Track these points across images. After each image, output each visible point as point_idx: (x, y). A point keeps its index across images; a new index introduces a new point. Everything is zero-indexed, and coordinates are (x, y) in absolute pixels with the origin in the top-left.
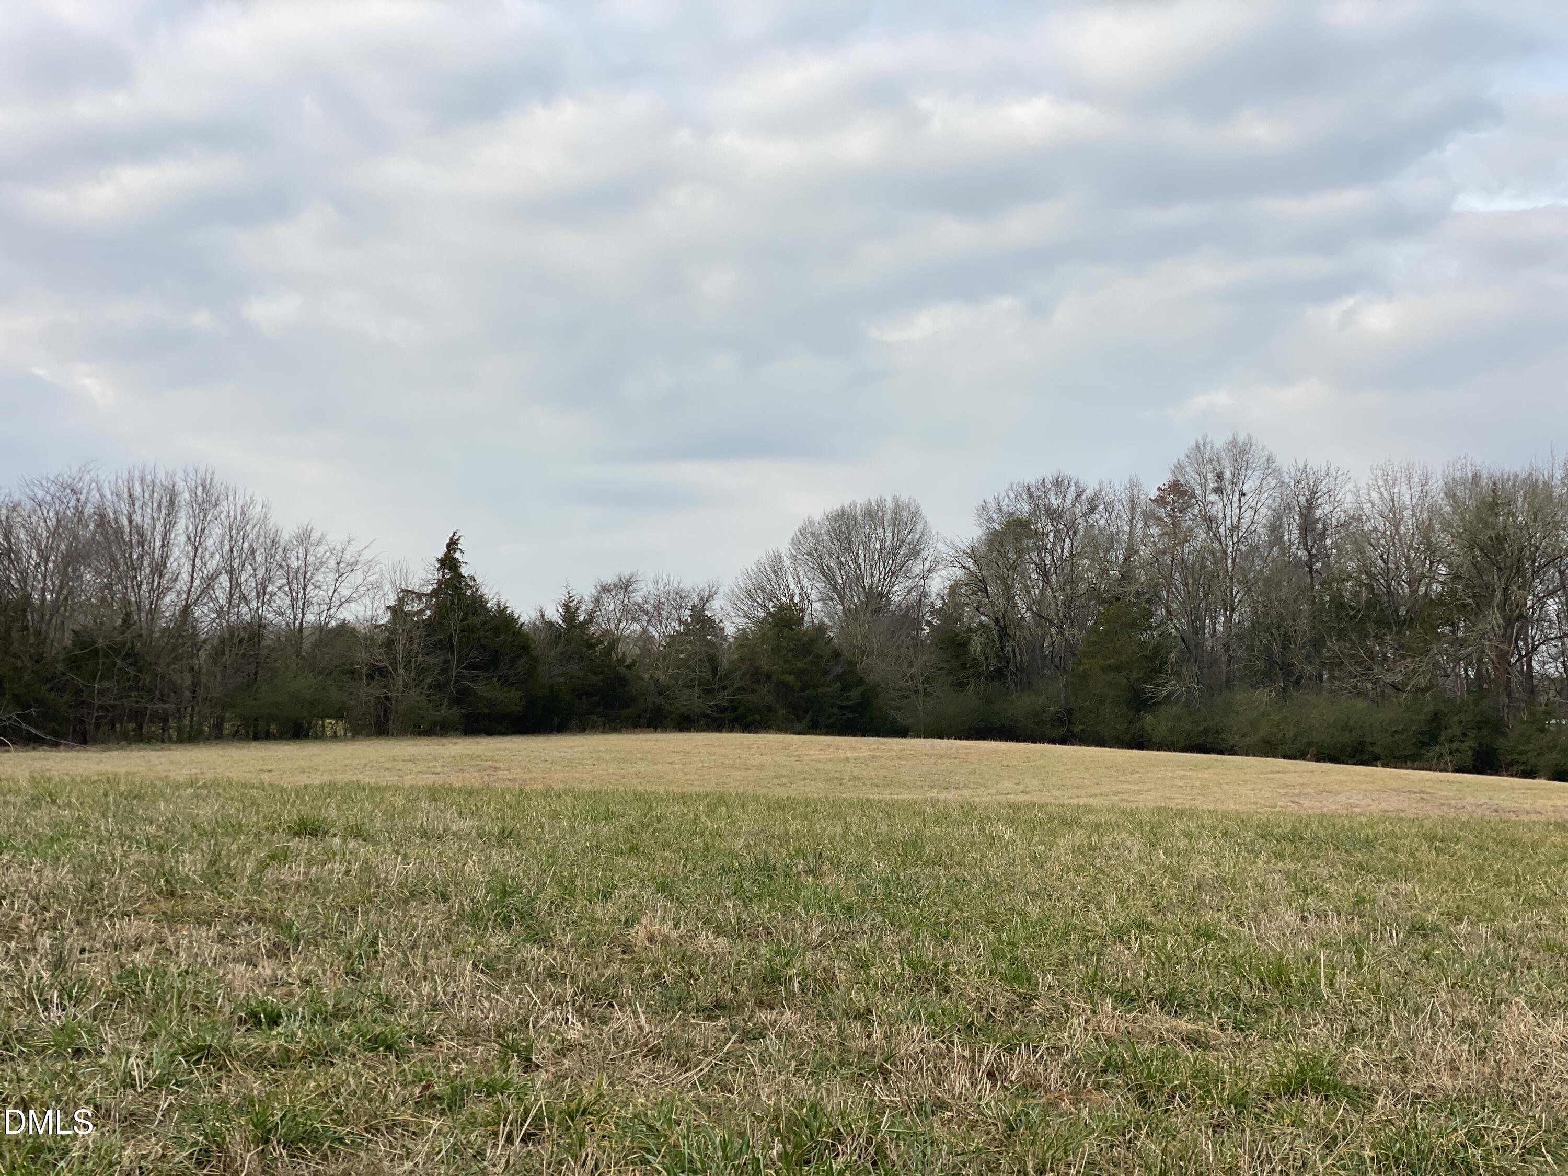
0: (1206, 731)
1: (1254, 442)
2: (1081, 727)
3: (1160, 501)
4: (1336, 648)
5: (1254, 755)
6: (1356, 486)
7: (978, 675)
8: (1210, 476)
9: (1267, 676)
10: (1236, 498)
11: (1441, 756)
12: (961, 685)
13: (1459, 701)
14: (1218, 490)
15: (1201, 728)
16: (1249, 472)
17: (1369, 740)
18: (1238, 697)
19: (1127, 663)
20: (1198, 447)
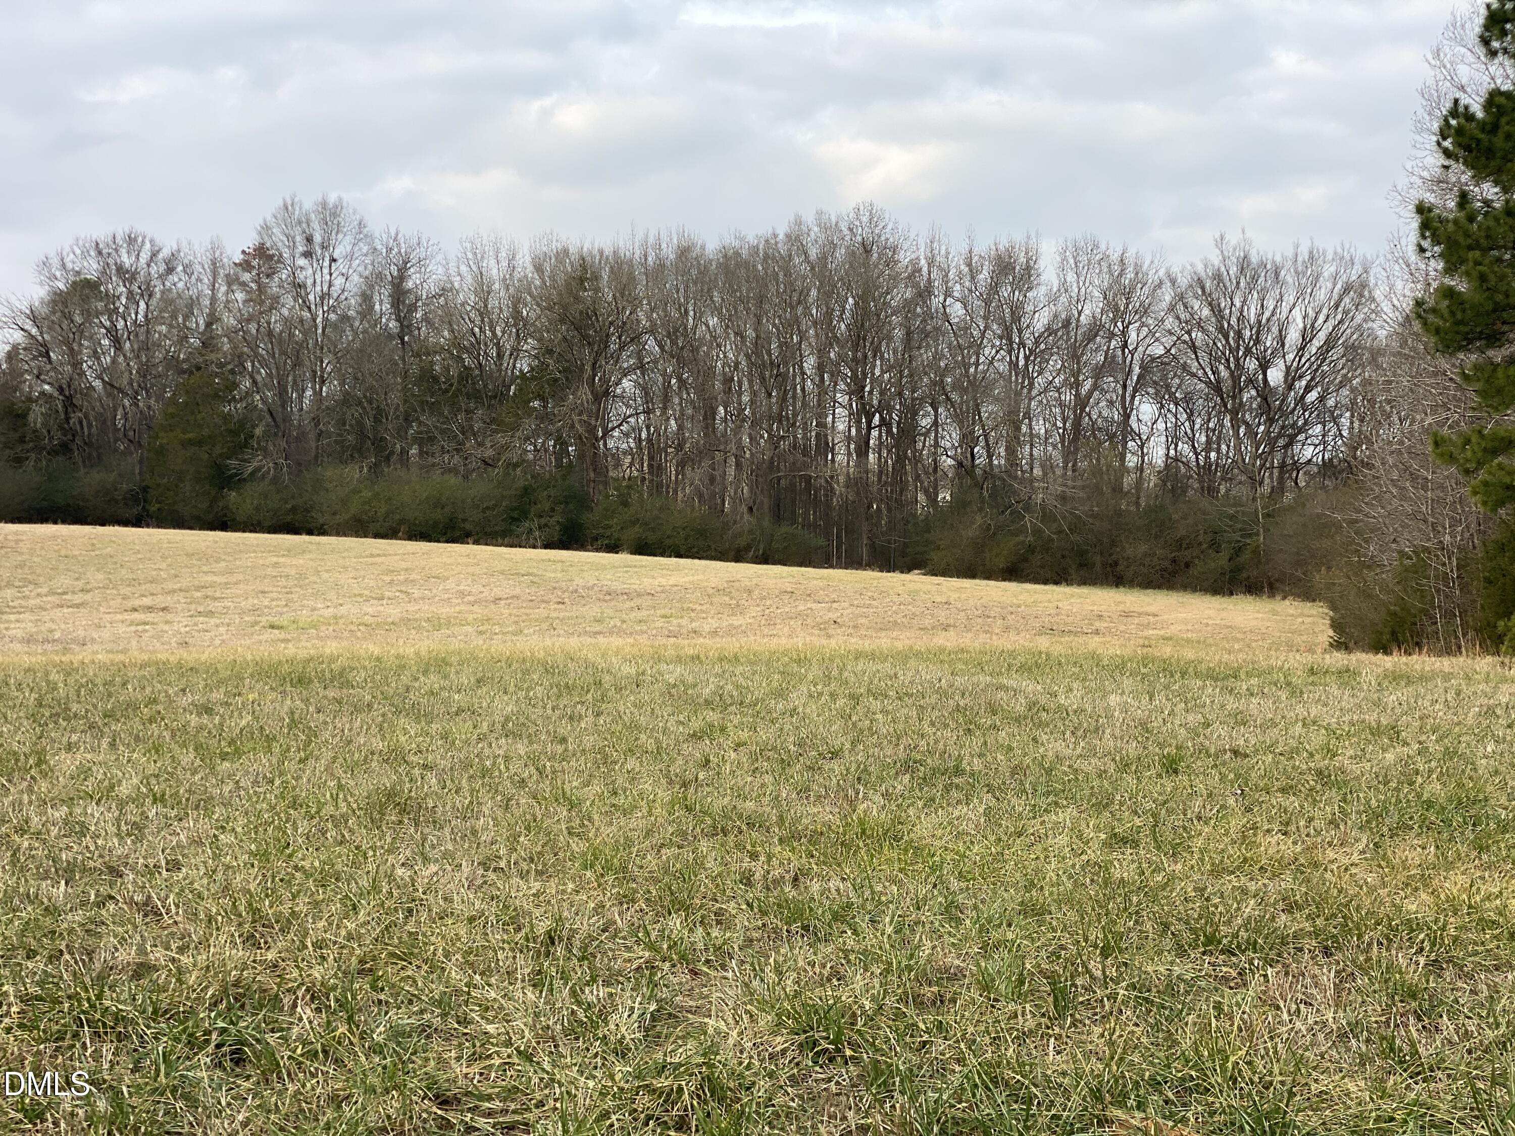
0: (294, 510)
1: (345, 204)
2: (157, 506)
3: (246, 265)
4: (429, 422)
6: (446, 258)
7: (39, 449)
8: (298, 239)
9: (359, 451)
10: (326, 263)
11: (530, 531)
12: (19, 461)
13: (547, 476)
14: (308, 254)
15: (289, 506)
16: (340, 236)
17: (460, 516)
18: (329, 474)
19: (210, 437)
20: (287, 209)
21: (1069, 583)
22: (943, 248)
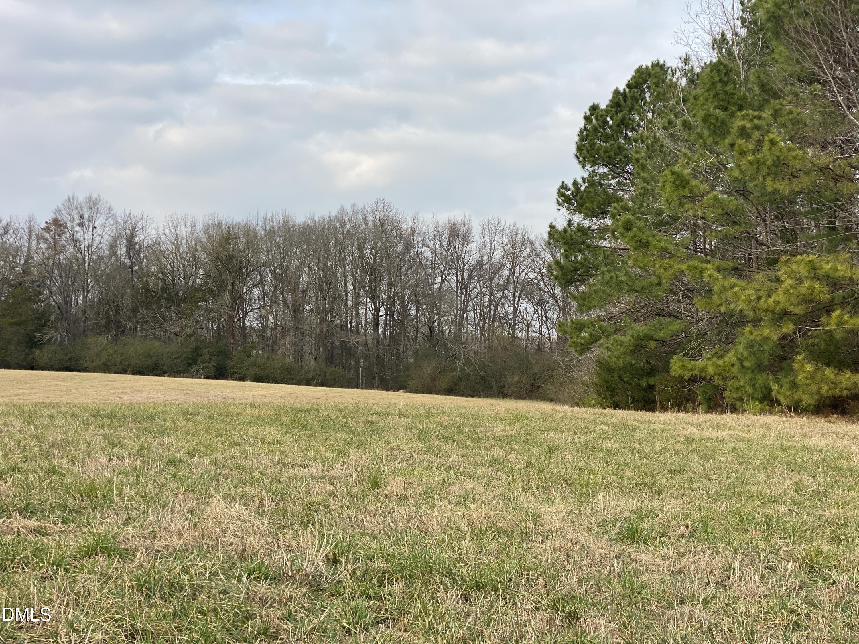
0: (70, 359)
1: (101, 198)
3: (47, 229)
4: (145, 313)
5: (98, 372)
6: (157, 226)
8: (76, 216)
9: (107, 328)
10: (91, 229)
11: (198, 370)
13: (208, 341)
14: (81, 225)
15: (68, 358)
16: (99, 215)
17: (161, 362)
18: (90, 340)
19: (25, 321)
20: (69, 200)
21: (479, 396)
22: (420, 223)
